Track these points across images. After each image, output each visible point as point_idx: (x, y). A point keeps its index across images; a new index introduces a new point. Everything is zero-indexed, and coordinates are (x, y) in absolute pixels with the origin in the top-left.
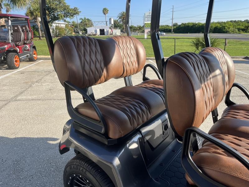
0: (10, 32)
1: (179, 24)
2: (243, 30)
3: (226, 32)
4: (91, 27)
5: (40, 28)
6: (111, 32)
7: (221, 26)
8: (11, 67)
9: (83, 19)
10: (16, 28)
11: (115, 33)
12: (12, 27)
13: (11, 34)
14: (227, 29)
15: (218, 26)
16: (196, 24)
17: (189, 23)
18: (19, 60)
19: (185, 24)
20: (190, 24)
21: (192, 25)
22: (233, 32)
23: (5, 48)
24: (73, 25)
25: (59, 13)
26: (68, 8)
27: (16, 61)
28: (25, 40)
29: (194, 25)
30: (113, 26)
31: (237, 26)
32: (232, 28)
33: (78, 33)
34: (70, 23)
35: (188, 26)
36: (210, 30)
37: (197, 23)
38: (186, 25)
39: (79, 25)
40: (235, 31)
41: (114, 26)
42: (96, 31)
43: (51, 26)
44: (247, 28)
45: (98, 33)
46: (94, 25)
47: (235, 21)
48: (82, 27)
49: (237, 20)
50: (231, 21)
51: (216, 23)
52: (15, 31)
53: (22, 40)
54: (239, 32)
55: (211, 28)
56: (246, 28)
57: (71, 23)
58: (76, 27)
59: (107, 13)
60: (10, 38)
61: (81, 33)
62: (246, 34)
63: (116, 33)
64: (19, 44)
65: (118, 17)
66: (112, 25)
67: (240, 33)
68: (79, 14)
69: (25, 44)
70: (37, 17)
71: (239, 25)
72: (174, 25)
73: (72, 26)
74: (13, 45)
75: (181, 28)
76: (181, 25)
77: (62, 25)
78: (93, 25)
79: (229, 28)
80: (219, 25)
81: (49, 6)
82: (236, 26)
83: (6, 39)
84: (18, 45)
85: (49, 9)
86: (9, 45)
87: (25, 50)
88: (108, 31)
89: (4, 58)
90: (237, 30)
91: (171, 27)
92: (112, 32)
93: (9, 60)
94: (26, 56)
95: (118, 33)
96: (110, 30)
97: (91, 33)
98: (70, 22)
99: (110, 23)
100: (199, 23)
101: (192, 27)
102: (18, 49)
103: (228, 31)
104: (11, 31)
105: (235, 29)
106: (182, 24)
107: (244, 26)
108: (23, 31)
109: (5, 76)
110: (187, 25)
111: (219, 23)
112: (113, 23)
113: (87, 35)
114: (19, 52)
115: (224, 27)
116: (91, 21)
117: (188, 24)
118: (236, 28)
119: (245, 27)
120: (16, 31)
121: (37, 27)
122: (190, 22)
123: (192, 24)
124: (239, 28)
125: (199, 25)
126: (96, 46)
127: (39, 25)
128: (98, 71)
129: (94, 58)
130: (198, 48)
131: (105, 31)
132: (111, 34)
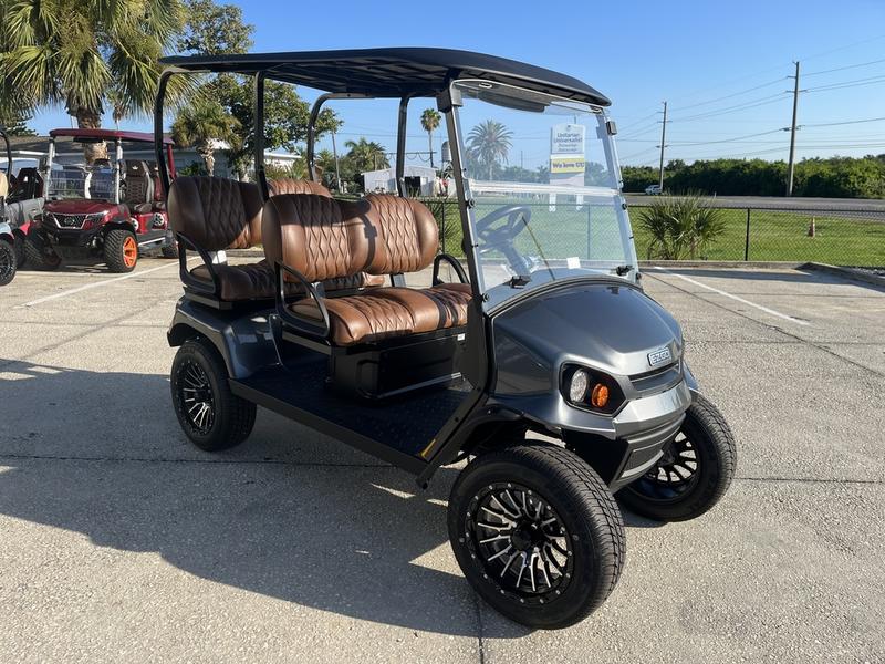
0: (118, 176)
1: (689, 163)
3: (853, 194)
5: (212, 170)
7: (833, 174)
8: (116, 267)
9: (358, 144)
10: (135, 168)
12: (124, 165)
13: (122, 182)
14: (856, 185)
15: (822, 173)
16: (747, 165)
17: (721, 161)
18: (135, 249)
19: (708, 162)
20: (723, 165)
21: (729, 167)
22: (878, 194)
23: (102, 218)
24: (321, 164)
25: (275, 126)
26: (301, 112)
27: (128, 252)
28: (156, 199)
29: (738, 168)
32: (872, 180)
33: (336, 188)
35: (717, 172)
36: (796, 184)
37: (748, 160)
38: (709, 169)
39: (342, 162)
42: (392, 183)
43: (247, 165)
48: (349, 171)
52: (130, 175)
53: (148, 200)
55: (800, 180)
57: (318, 158)
58: (331, 169)
59: (435, 126)
60: (118, 192)
61: (343, 190)
64: (141, 210)
65: (469, 139)
68: (335, 130)
69: (155, 210)
70: (205, 136)
72: (671, 167)
73: (320, 168)
74: (125, 211)
75: (694, 176)
76: (693, 166)
77: (283, 163)
78: (387, 164)
79: (864, 181)
80: (826, 170)
81: (244, 106)
83: (107, 195)
84: (138, 213)
85: (245, 113)
86: (115, 211)
87: (154, 227)
88: (431, 185)
89: (98, 241)
91: (657, 172)
93: (110, 248)
94: (157, 242)
97: (377, 188)
99: (445, 158)
100: (756, 161)
101: (730, 173)
102: (136, 223)
103: (860, 191)
104: (121, 174)
106: (697, 163)
108: (152, 176)
109: (98, 284)
110: (713, 167)
113: (362, 195)
114: (138, 231)
115: (846, 175)
116: (380, 149)
117: (715, 163)
120: (134, 177)
121: (204, 167)
122: (725, 158)
123: (733, 165)
125: (755, 167)
126: (234, 191)
127: (211, 160)
128: (232, 226)
129: (228, 209)
130: (660, 235)
131: (423, 182)
132: (442, 194)
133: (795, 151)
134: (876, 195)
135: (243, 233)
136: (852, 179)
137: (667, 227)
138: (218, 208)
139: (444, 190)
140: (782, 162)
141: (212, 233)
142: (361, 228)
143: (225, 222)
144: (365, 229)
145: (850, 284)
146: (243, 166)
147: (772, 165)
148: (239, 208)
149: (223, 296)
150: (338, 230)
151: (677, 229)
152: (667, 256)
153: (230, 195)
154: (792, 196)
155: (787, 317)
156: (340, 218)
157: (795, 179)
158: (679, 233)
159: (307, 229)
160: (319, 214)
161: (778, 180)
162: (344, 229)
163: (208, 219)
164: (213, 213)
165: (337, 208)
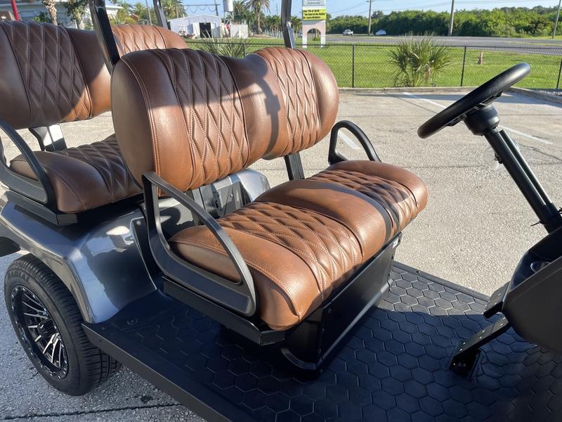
1: (387, 13)
2: (527, 29)
3: (490, 34)
4: (180, 17)
5: (55, 18)
6: (227, 30)
7: (478, 21)
11: (236, 32)
14: (492, 28)
15: (471, 20)
16: (424, 14)
17: (408, 12)
19: (400, 13)
20: (409, 14)
21: (413, 16)
22: (505, 34)
24: (137, 13)
29: (418, 16)
30: (233, 17)
31: (514, 20)
32: (502, 25)
34: (131, 9)
35: (406, 19)
36: (454, 27)
37: (425, 11)
38: (400, 17)
39: (152, 12)
40: (509, 32)
41: (235, 17)
42: (191, 28)
43: (82, 13)
44: (536, 26)
45: (195, 32)
46: (187, 12)
47: (513, 10)
49: (516, 7)
50: (504, 9)
51: (469, 12)
54: (518, 35)
55: (457, 25)
56: (534, 25)
57: (134, 9)
58: (144, 17)
62: (532, 38)
63: (238, 32)
66: (231, 13)
67: (520, 37)
71: (519, 18)
72: (375, 16)
73: (136, 16)
75: (390, 22)
76: (390, 16)
78: (185, 14)
79: (497, 25)
80: (473, 18)
82: (511, 19)
88: (218, 29)
90: (513, 29)
91: (367, 19)
92: (229, 31)
95: (242, 32)
96: (223, 26)
97: (180, 32)
98: (130, 6)
99: (226, 9)
100: (430, 11)
101: (414, 20)
103: (494, 32)
105: (509, 27)
106: (393, 13)
107: (530, 19)
110: (403, 15)
111: (475, 12)
112: (231, 8)
115: (486, 22)
116: (179, 2)
117: (404, 13)
118: (511, 25)
119: (532, 23)
121: (48, 16)
122: (411, 9)
123: (415, 15)
124: (519, 25)
125: (429, 16)
126: (62, 41)
127: (54, 11)
128: (66, 93)
129: (56, 67)
130: (403, 68)
131: (213, 27)
132: (227, 36)
133: (454, 5)
134: (504, 35)
135: (81, 100)
136: (490, 24)
137: (410, 61)
138: (41, 66)
139: (228, 33)
140: (446, 13)
141: (37, 104)
142: (260, 100)
143: (53, 85)
144: (266, 101)
145: (544, 103)
146: (79, 15)
147: (440, 15)
148: (72, 65)
149: (61, 207)
150: (230, 106)
151: (416, 63)
152: (408, 83)
153: (57, 47)
154: (452, 36)
155: (530, 136)
156: (230, 86)
157: (454, 24)
158: (418, 66)
159: (187, 109)
160: (202, 82)
161: (443, 25)
162: (238, 103)
163: (28, 84)
164: (35, 76)
165: (225, 70)
